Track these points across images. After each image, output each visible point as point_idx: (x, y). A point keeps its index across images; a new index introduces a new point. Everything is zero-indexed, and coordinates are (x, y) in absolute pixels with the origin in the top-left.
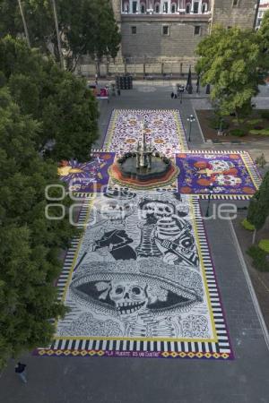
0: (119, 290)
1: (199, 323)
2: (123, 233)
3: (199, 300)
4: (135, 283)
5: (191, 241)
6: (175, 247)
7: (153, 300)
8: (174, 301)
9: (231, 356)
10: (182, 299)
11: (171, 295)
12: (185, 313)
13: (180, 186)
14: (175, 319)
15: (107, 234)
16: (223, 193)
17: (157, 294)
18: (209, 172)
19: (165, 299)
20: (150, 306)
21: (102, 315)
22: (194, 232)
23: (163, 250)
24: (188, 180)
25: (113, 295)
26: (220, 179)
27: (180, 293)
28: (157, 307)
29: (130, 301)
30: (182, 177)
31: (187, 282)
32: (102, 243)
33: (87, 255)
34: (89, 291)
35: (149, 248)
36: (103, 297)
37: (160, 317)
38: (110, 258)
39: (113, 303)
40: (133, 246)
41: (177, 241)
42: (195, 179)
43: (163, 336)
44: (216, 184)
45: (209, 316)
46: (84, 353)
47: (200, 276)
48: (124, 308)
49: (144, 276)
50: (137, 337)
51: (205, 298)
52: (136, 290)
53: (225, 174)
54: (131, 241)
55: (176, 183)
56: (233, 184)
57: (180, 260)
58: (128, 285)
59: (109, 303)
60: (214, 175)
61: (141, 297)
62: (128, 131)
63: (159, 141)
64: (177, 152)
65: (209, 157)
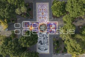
1: (48, 51)
3: (48, 49)
4: (43, 48)
8: (46, 49)
17: (45, 49)
18: (51, 28)
28: (45, 50)
31: (47, 47)
32: (39, 43)
34: (39, 48)
37: (45, 51)
47: (48, 47)
49: (44, 47)
53: (54, 28)
58: (42, 48)
59: (41, 50)
61: (43, 49)
62: (40, 14)
63: (45, 18)
64: (48, 22)
65: (52, 23)
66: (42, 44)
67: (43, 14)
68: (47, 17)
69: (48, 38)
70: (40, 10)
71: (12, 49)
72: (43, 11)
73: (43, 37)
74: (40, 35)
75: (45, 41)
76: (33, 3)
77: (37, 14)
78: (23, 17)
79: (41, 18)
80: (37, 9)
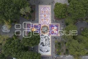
8: (48, 51)
9: (51, 56)
12: (49, 52)
18: (53, 30)
21: (42, 52)
28: (46, 52)
29: (44, 51)
31: (49, 49)
32: (41, 44)
33: (40, 46)
34: (41, 50)
40: (44, 44)
43: (47, 54)
53: (55, 30)
58: (44, 49)
59: (42, 51)
62: (42, 16)
63: (47, 20)
64: (50, 24)
65: (54, 25)
66: (43, 46)
67: (45, 16)
68: (49, 19)
69: (50, 40)
70: (43, 12)
71: (15, 48)
72: (46, 13)
73: (45, 39)
74: (42, 37)
75: (47, 42)
76: (35, 6)
77: (40, 16)
78: (26, 18)
79: (43, 20)
80: (39, 12)
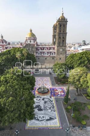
0: (40, 117)
1: (56, 123)
2: (39, 106)
3: (56, 118)
5: (54, 107)
6: (51, 108)
7: (47, 119)
9: (62, 129)
10: (52, 118)
11: (50, 118)
12: (53, 121)
13: (51, 95)
14: (51, 122)
15: (36, 106)
16: (60, 96)
18: (57, 92)
19: (49, 118)
20: (46, 120)
21: (37, 122)
22: (54, 105)
23: (48, 109)
24: (53, 94)
25: (39, 118)
26: (60, 93)
27: (52, 117)
29: (42, 119)
30: (51, 93)
31: (53, 115)
32: (35, 108)
35: (45, 109)
36: (37, 118)
37: (48, 122)
38: (37, 111)
39: (39, 120)
40: (42, 108)
41: (51, 107)
42: (54, 93)
43: (49, 125)
44: (58, 94)
45: (58, 121)
46: (34, 129)
47: (56, 114)
48: (41, 121)
49: (45, 114)
50: (44, 126)
51: (57, 118)
52: (43, 117)
53: (61, 92)
54: (41, 107)
55: (50, 94)
56: (62, 94)
57: (52, 111)
58: (41, 116)
59: (38, 120)
60: (58, 92)
61: (44, 118)
62: (39, 82)
63: (46, 85)
64: (50, 87)
65: (57, 88)
67: (42, 82)
69: (54, 102)
74: (39, 99)
75: (48, 105)
